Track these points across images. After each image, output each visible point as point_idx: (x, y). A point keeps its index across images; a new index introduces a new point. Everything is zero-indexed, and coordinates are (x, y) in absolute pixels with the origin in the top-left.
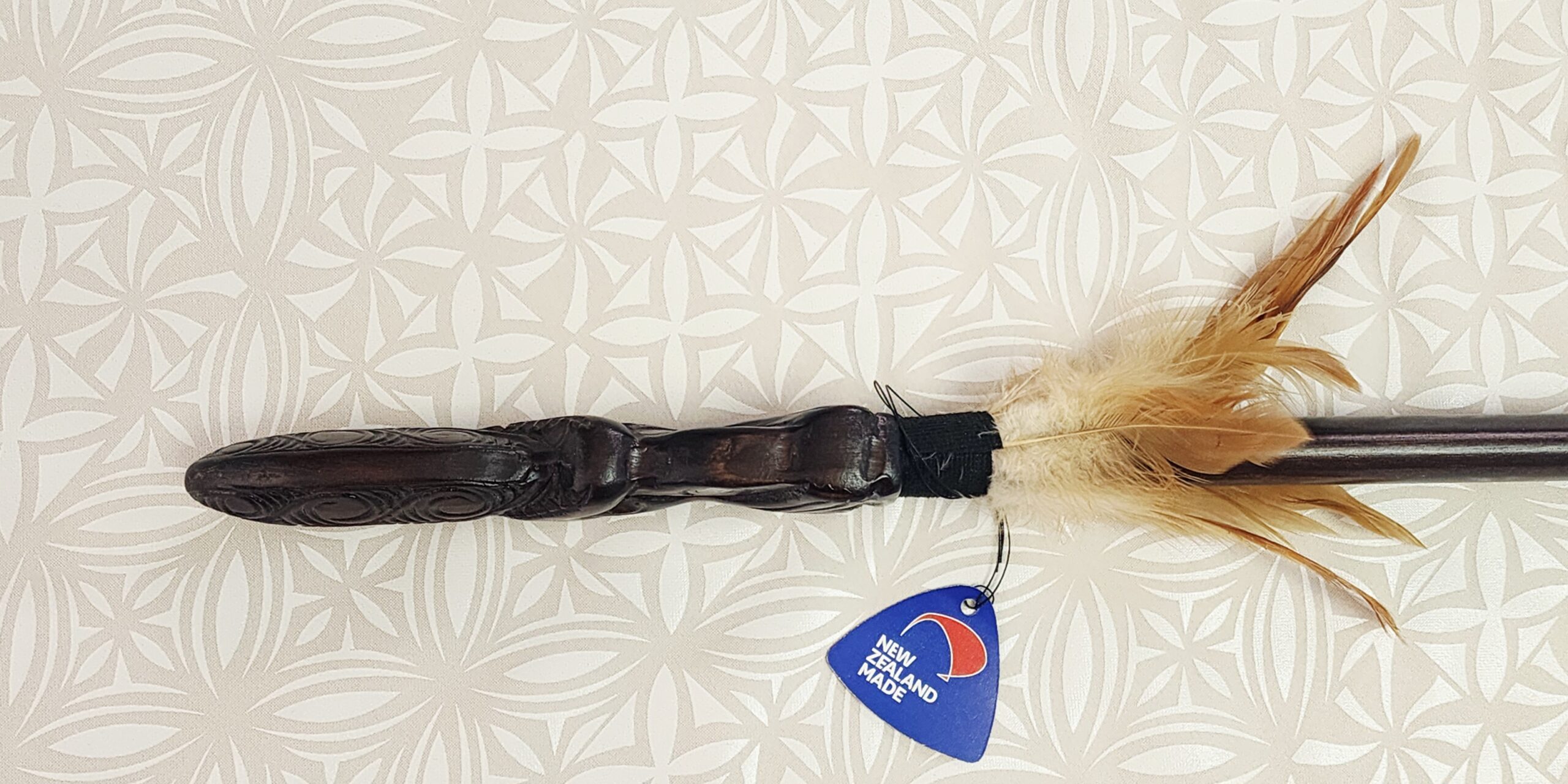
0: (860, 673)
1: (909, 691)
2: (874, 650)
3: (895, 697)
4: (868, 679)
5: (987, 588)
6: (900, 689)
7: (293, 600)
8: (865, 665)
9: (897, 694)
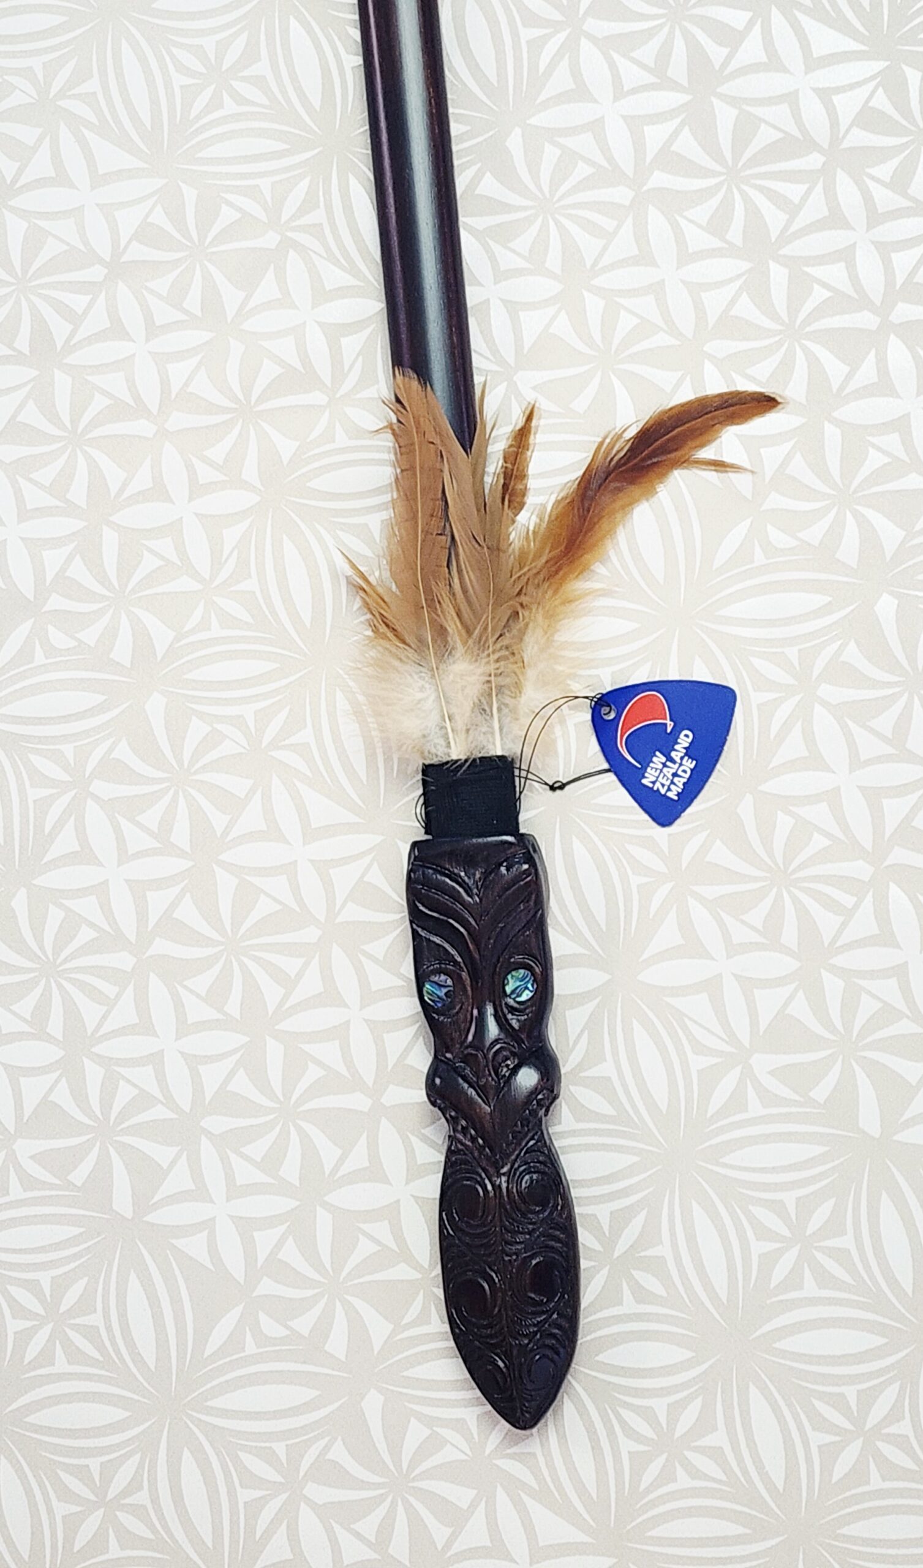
0: (676, 798)
1: (686, 754)
3: (692, 766)
4: (680, 791)
6: (684, 762)
7: (629, 1305)
8: (669, 794)
9: (689, 764)
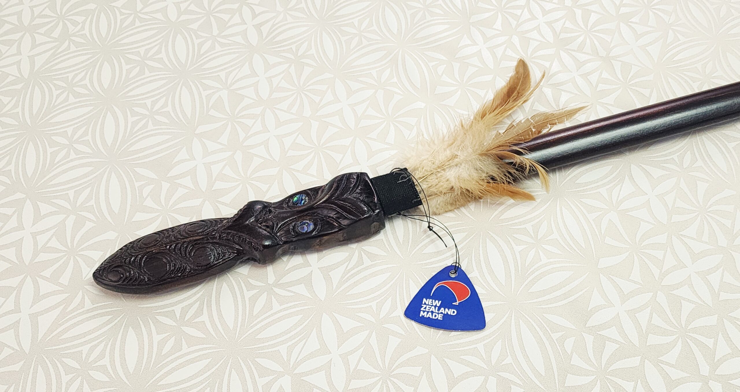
2: (422, 305)
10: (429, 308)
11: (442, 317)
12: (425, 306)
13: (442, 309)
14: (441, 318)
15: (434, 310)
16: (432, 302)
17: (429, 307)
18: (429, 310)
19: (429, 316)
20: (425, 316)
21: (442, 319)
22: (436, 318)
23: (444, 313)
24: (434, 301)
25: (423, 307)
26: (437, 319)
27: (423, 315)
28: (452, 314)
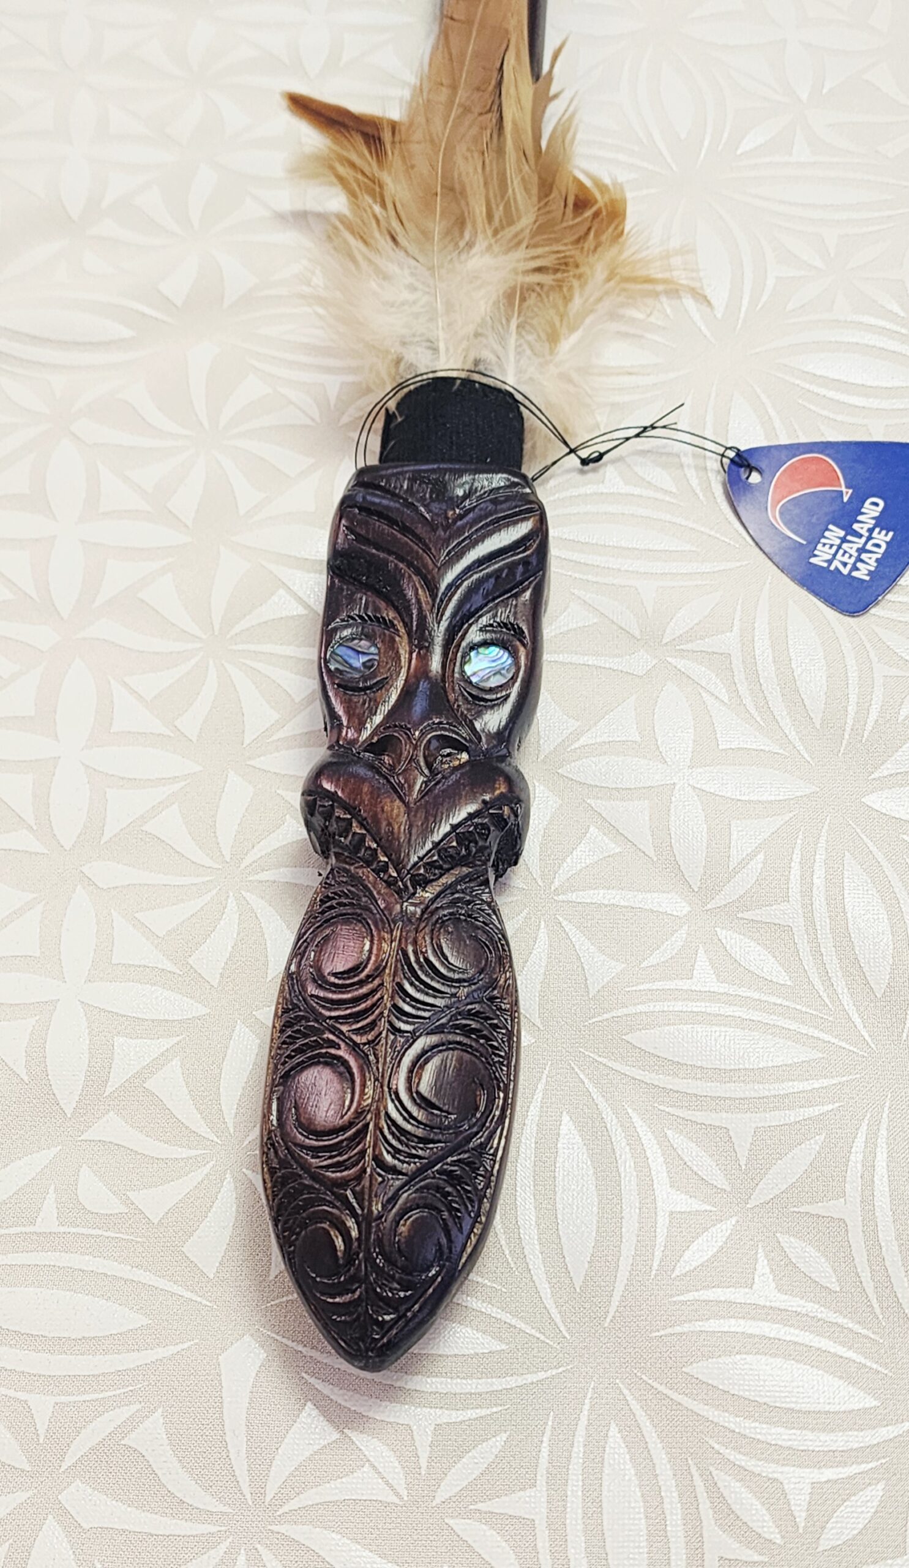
2: (832, 568)
5: (723, 456)
10: (847, 555)
11: (884, 532)
12: (836, 564)
13: (856, 526)
14: (886, 535)
15: (856, 546)
16: (827, 546)
17: (843, 555)
18: (851, 556)
19: (874, 559)
20: (873, 569)
21: (891, 534)
22: (884, 546)
23: (871, 526)
24: (823, 540)
25: (837, 568)
26: (887, 543)
27: (867, 572)
28: (880, 508)
